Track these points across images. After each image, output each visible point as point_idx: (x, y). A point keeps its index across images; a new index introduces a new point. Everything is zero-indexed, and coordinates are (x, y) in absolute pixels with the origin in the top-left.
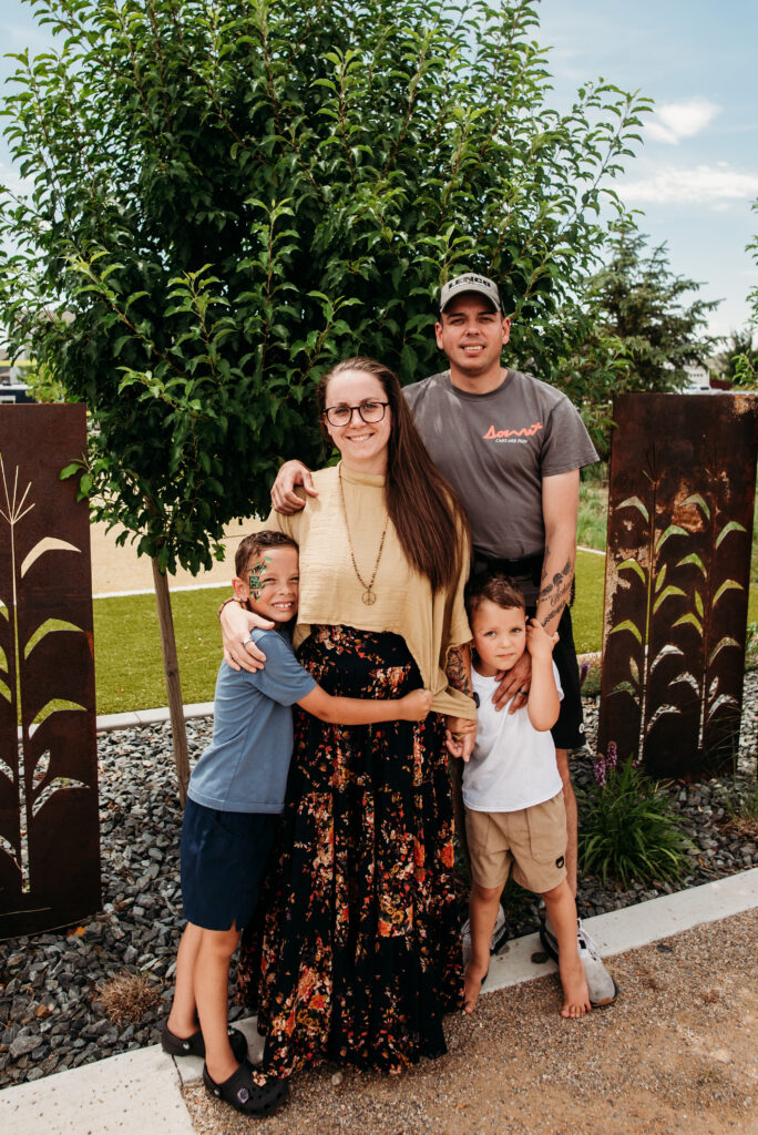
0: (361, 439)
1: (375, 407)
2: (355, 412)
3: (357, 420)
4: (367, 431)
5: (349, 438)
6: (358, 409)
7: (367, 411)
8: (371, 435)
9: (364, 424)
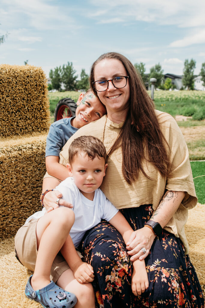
0: (115, 97)
1: (122, 79)
2: (110, 83)
3: (111, 87)
4: (118, 93)
5: (108, 97)
6: (112, 81)
7: (118, 82)
8: (120, 95)
9: (115, 89)
